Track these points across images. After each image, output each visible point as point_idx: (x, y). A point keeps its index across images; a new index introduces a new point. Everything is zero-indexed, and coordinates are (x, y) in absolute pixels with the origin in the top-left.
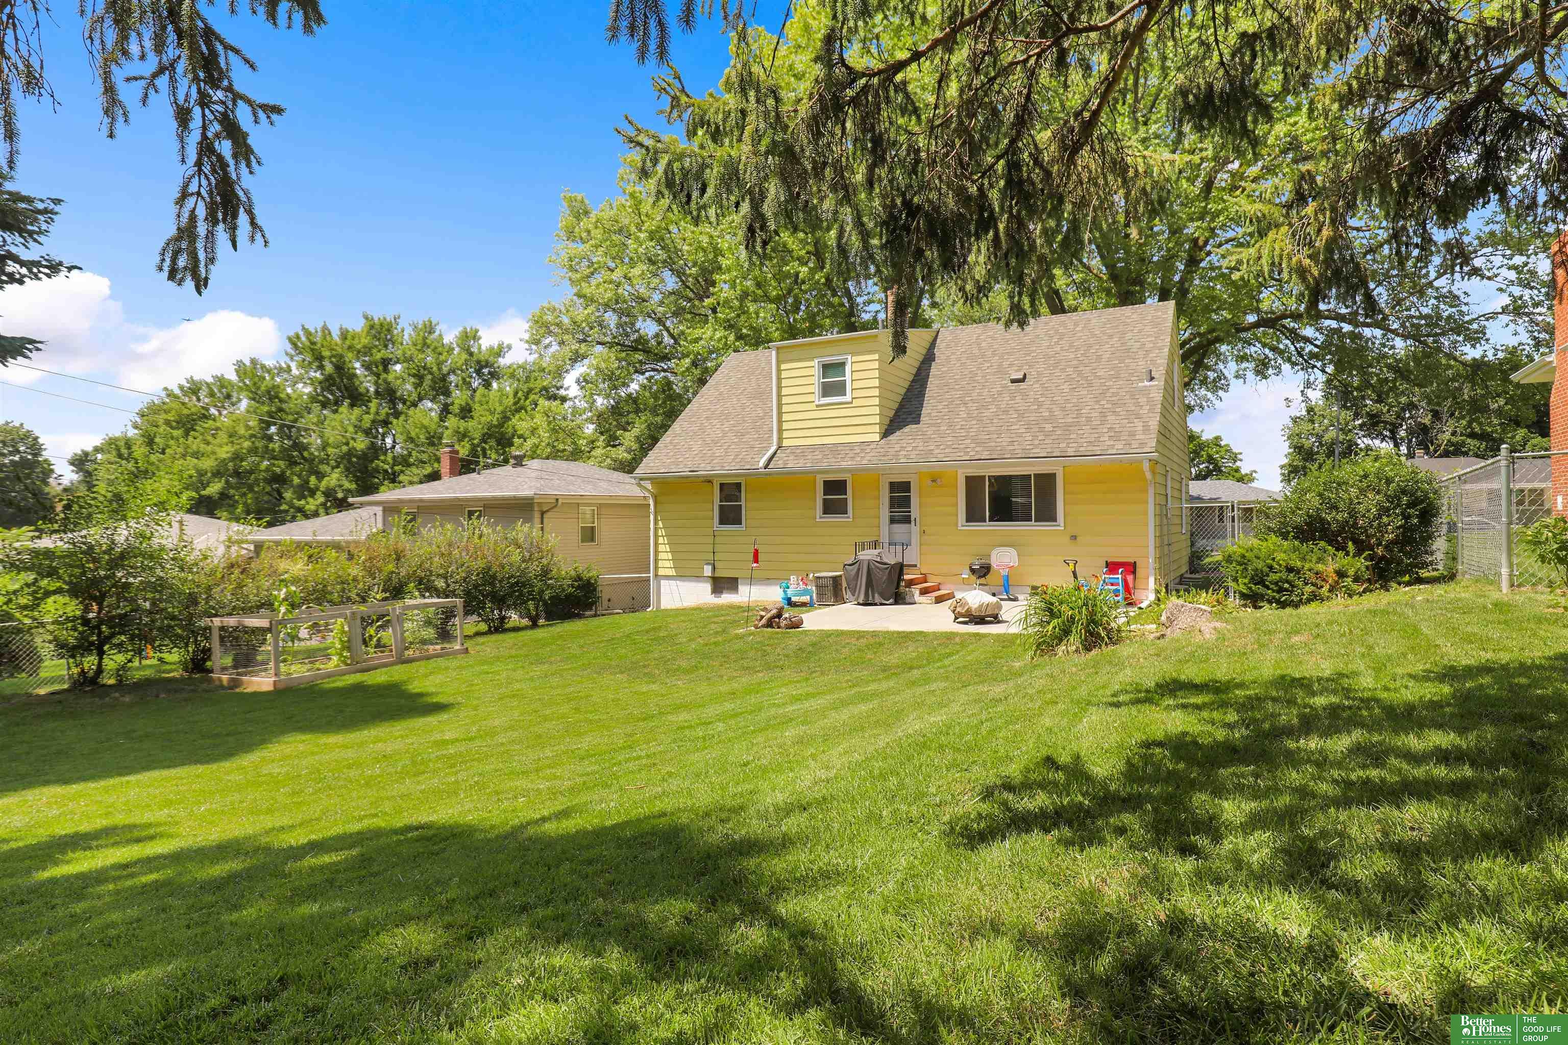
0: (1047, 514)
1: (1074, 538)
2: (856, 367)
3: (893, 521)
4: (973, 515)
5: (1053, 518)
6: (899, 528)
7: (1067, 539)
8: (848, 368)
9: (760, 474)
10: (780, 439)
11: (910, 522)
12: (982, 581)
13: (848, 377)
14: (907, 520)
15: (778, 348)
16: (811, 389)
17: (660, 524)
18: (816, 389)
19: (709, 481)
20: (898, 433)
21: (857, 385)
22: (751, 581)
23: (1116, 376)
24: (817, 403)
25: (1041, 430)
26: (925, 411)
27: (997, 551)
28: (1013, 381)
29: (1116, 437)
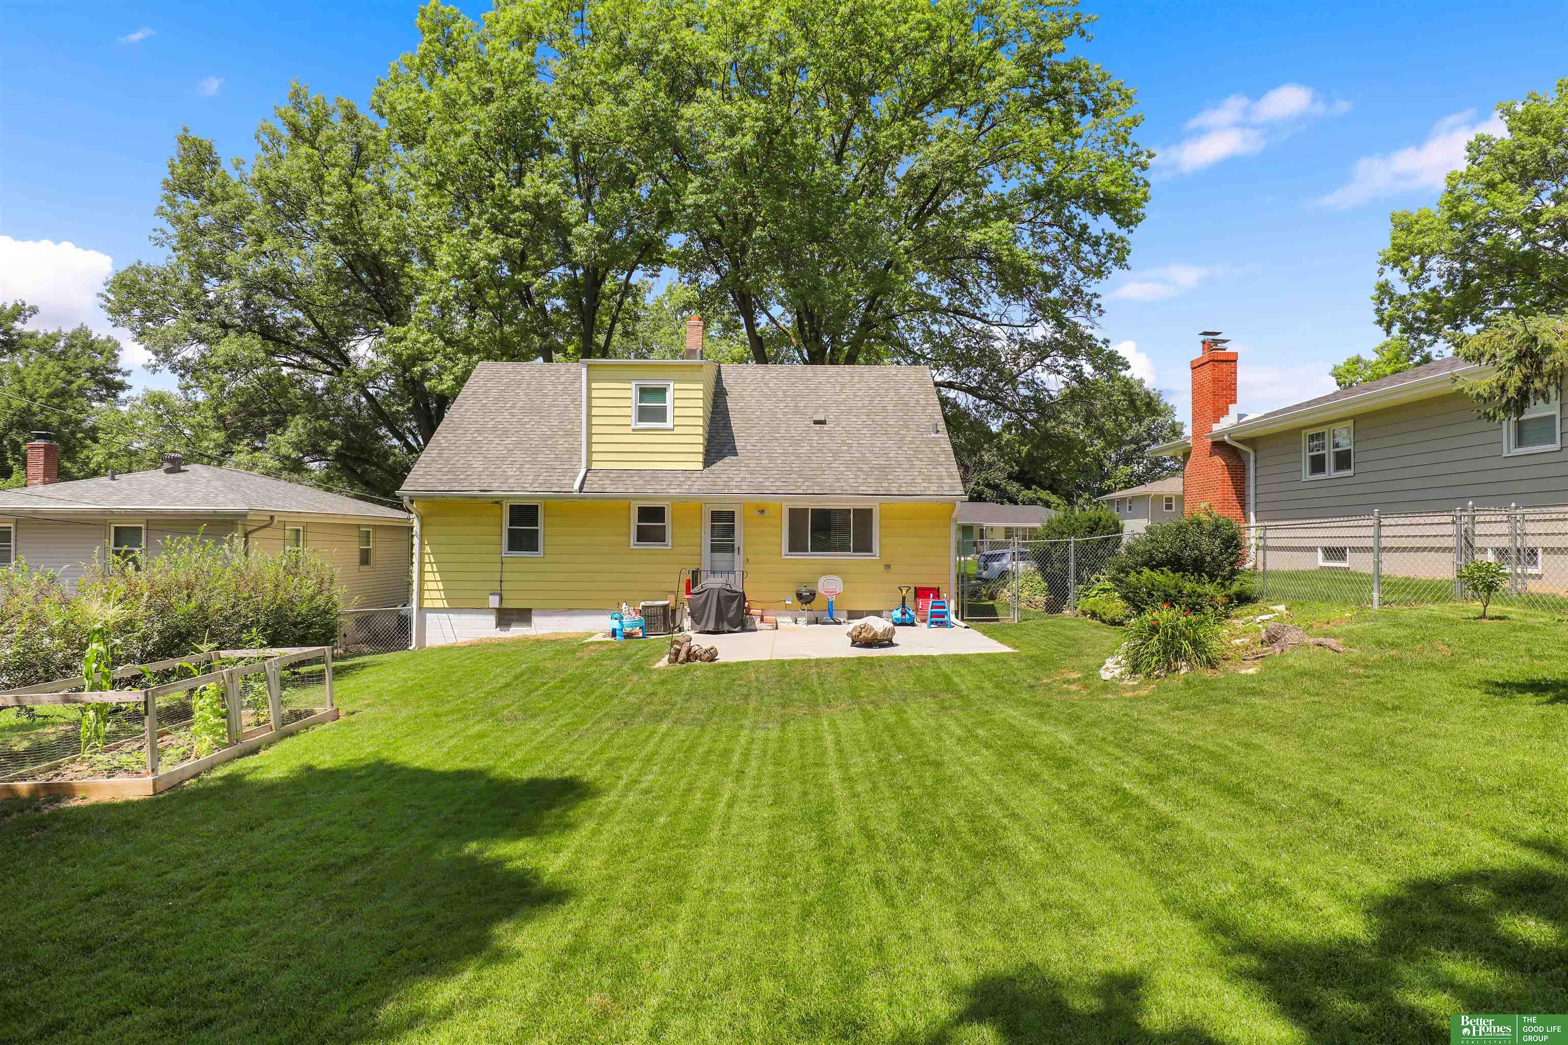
0: (864, 545)
1: (888, 567)
2: (678, 394)
3: (714, 549)
4: (796, 545)
5: (868, 549)
6: (719, 556)
7: (882, 568)
8: (669, 395)
9: (574, 498)
10: (589, 461)
11: (732, 551)
12: (808, 606)
13: (669, 403)
14: (730, 549)
15: (589, 366)
16: (628, 411)
17: (428, 549)
18: (633, 412)
19: (498, 502)
20: (719, 463)
21: (678, 412)
22: (550, 611)
23: (906, 426)
24: (633, 427)
25: (861, 470)
26: (739, 444)
27: (822, 579)
28: (816, 422)
29: (928, 479)
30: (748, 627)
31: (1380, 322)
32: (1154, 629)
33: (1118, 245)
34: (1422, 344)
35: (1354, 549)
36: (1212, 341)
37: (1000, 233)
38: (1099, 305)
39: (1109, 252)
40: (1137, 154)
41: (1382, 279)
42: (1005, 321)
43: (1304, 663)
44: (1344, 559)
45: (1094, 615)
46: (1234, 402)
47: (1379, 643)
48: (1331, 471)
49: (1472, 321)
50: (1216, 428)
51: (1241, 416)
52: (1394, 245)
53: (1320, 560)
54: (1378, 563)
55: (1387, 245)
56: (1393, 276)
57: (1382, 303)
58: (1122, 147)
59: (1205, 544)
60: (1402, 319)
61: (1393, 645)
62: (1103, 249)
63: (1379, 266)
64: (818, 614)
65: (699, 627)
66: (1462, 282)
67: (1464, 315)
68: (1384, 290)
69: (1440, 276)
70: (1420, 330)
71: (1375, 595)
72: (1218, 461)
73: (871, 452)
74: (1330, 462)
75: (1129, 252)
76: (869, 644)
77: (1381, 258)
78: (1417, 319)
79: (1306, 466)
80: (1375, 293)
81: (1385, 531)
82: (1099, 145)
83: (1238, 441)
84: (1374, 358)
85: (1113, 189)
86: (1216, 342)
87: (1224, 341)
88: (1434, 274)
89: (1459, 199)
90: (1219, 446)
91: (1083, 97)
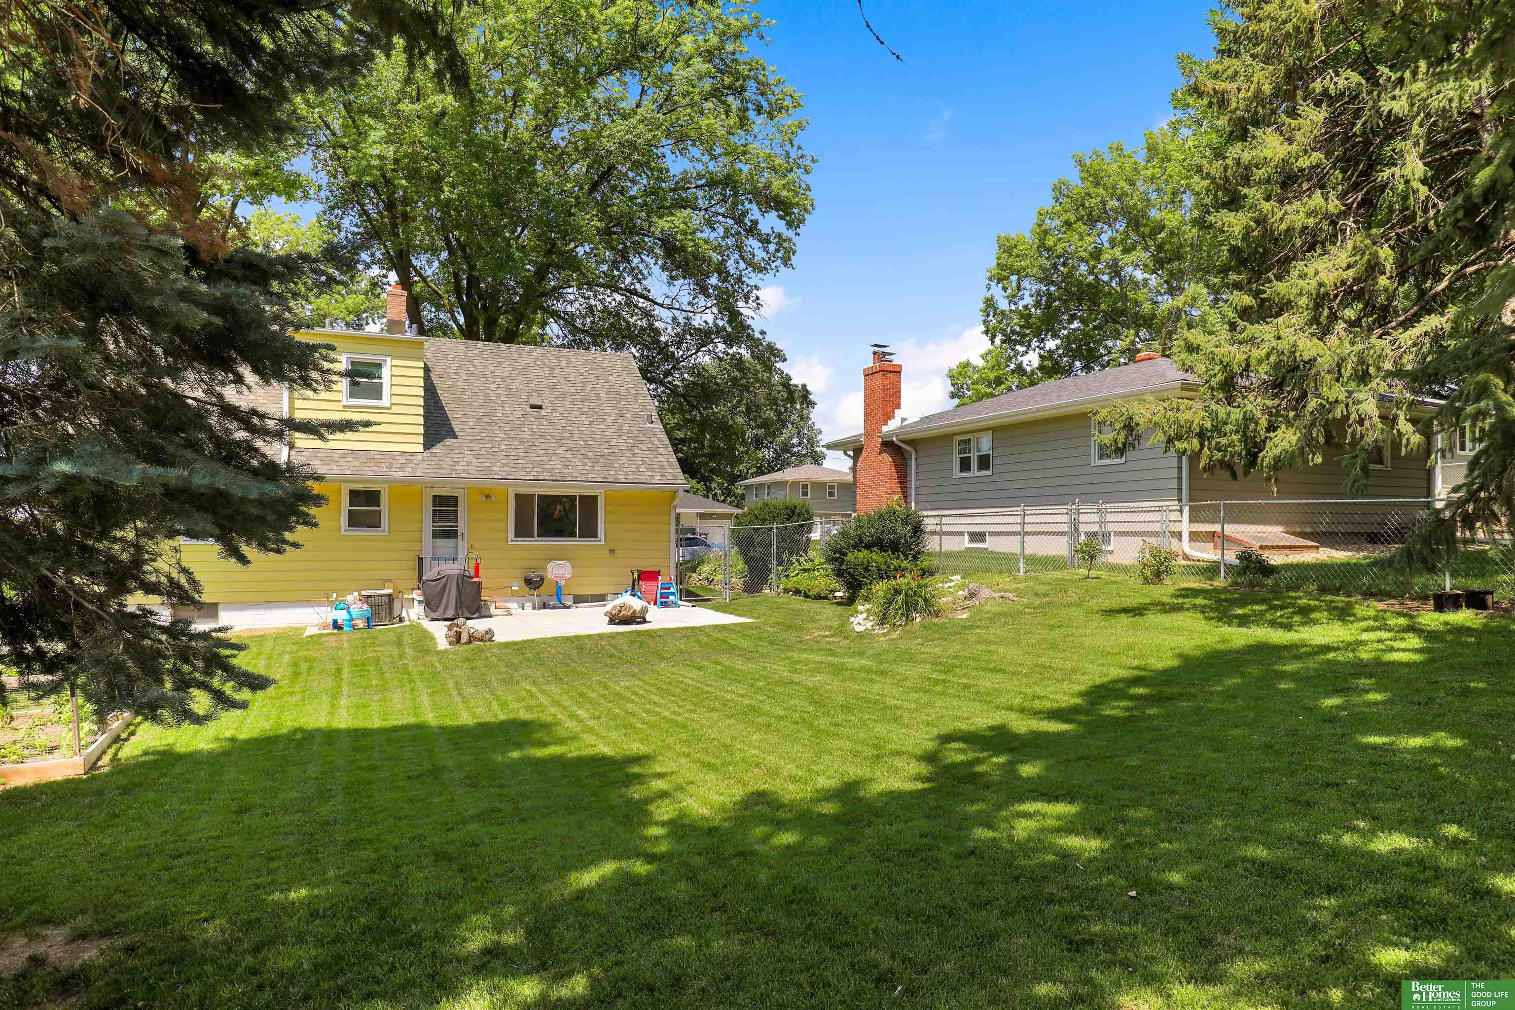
0: (590, 532)
1: (614, 552)
2: (396, 371)
3: (435, 535)
4: (522, 530)
5: (595, 535)
6: (442, 542)
7: (606, 553)
8: (385, 372)
11: (456, 537)
12: (536, 591)
13: (385, 381)
14: (453, 535)
16: (338, 386)
18: (343, 388)
20: (440, 446)
21: (396, 390)
22: (242, 605)
23: (621, 415)
24: (344, 403)
25: (586, 457)
26: (457, 426)
27: (551, 565)
28: (533, 407)
29: (650, 468)
30: (484, 613)
31: (986, 332)
32: (897, 592)
33: (786, 245)
34: (1017, 353)
35: (992, 534)
36: (881, 354)
37: (686, 224)
38: (758, 298)
39: (777, 251)
40: (802, 157)
41: (988, 295)
42: (677, 305)
43: (998, 609)
44: (984, 541)
45: (797, 592)
46: (899, 407)
47: (1036, 594)
48: (975, 472)
49: (1052, 336)
50: (885, 429)
51: (903, 420)
52: (998, 264)
53: (966, 543)
54: (1023, 543)
55: (993, 263)
56: (997, 292)
57: (988, 315)
58: (788, 147)
59: (900, 528)
60: (1003, 331)
61: (1046, 595)
62: (772, 247)
63: (987, 282)
64: (545, 599)
65: (435, 615)
66: (1047, 302)
67: (1047, 331)
68: (990, 303)
69: (1031, 296)
70: (1016, 342)
71: (1022, 565)
72: (887, 458)
73: (593, 439)
74: (974, 464)
75: (794, 252)
76: (625, 621)
77: (989, 274)
78: (1013, 332)
79: (956, 465)
80: (982, 306)
81: (1028, 519)
82: (768, 143)
83: (903, 442)
84: (980, 363)
85: (784, 193)
86: (884, 354)
87: (891, 354)
88: (1027, 293)
89: (1046, 232)
90: (888, 445)
91: (759, 97)
